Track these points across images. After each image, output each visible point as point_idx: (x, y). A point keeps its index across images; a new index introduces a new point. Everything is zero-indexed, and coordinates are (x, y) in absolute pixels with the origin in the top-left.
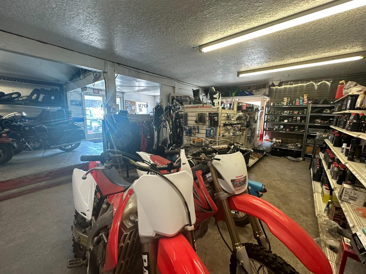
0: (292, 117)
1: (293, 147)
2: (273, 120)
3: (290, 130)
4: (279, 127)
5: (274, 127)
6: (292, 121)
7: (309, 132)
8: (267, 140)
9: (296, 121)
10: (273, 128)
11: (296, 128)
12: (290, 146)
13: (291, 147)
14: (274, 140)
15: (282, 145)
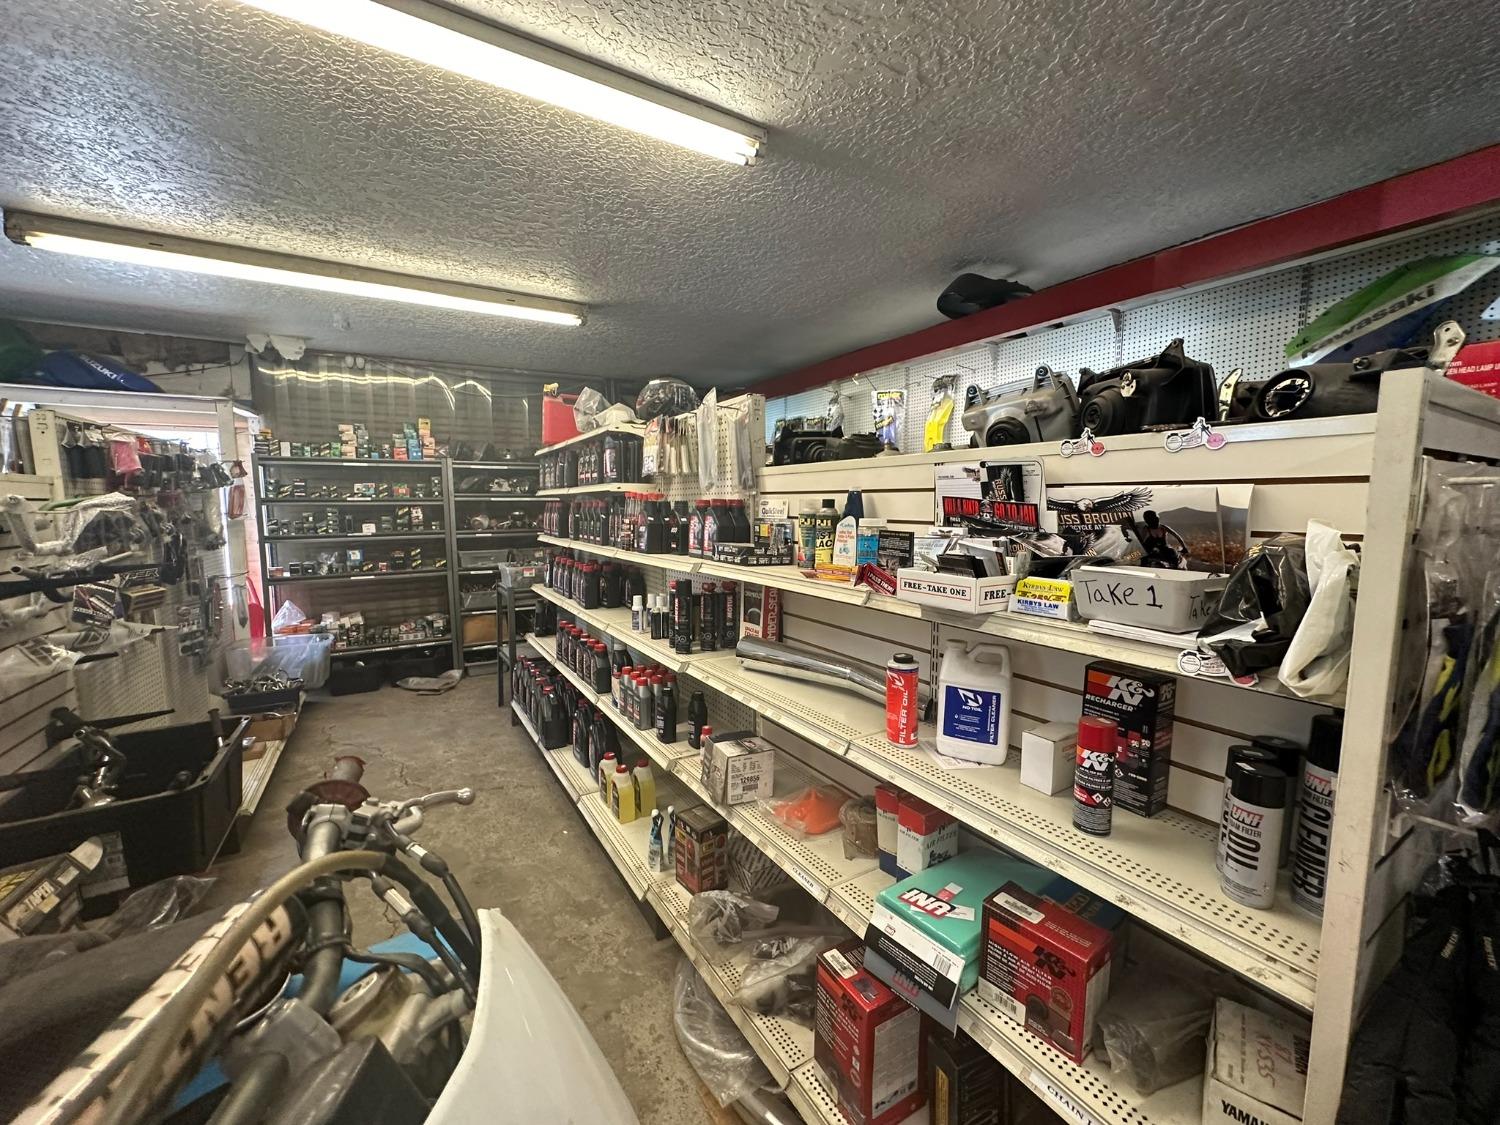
0: (391, 511)
1: (420, 636)
2: (309, 529)
3: (395, 566)
4: (343, 558)
5: (315, 558)
6: (395, 526)
7: (464, 565)
8: (296, 630)
9: (410, 525)
10: (313, 567)
11: (413, 553)
12: (407, 632)
13: (409, 636)
14: (329, 620)
15: (372, 638)
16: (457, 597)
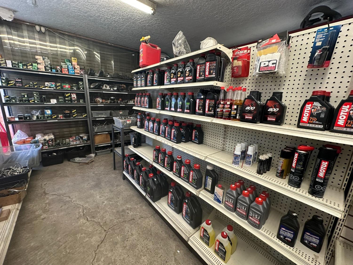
0: (63, 94)
2: (25, 101)
3: (65, 116)
4: (43, 113)
5: (30, 113)
6: (65, 101)
8: (24, 142)
9: (71, 100)
10: (29, 117)
11: (73, 112)
13: (74, 142)
14: (39, 137)
15: (59, 144)
16: (92, 128)
